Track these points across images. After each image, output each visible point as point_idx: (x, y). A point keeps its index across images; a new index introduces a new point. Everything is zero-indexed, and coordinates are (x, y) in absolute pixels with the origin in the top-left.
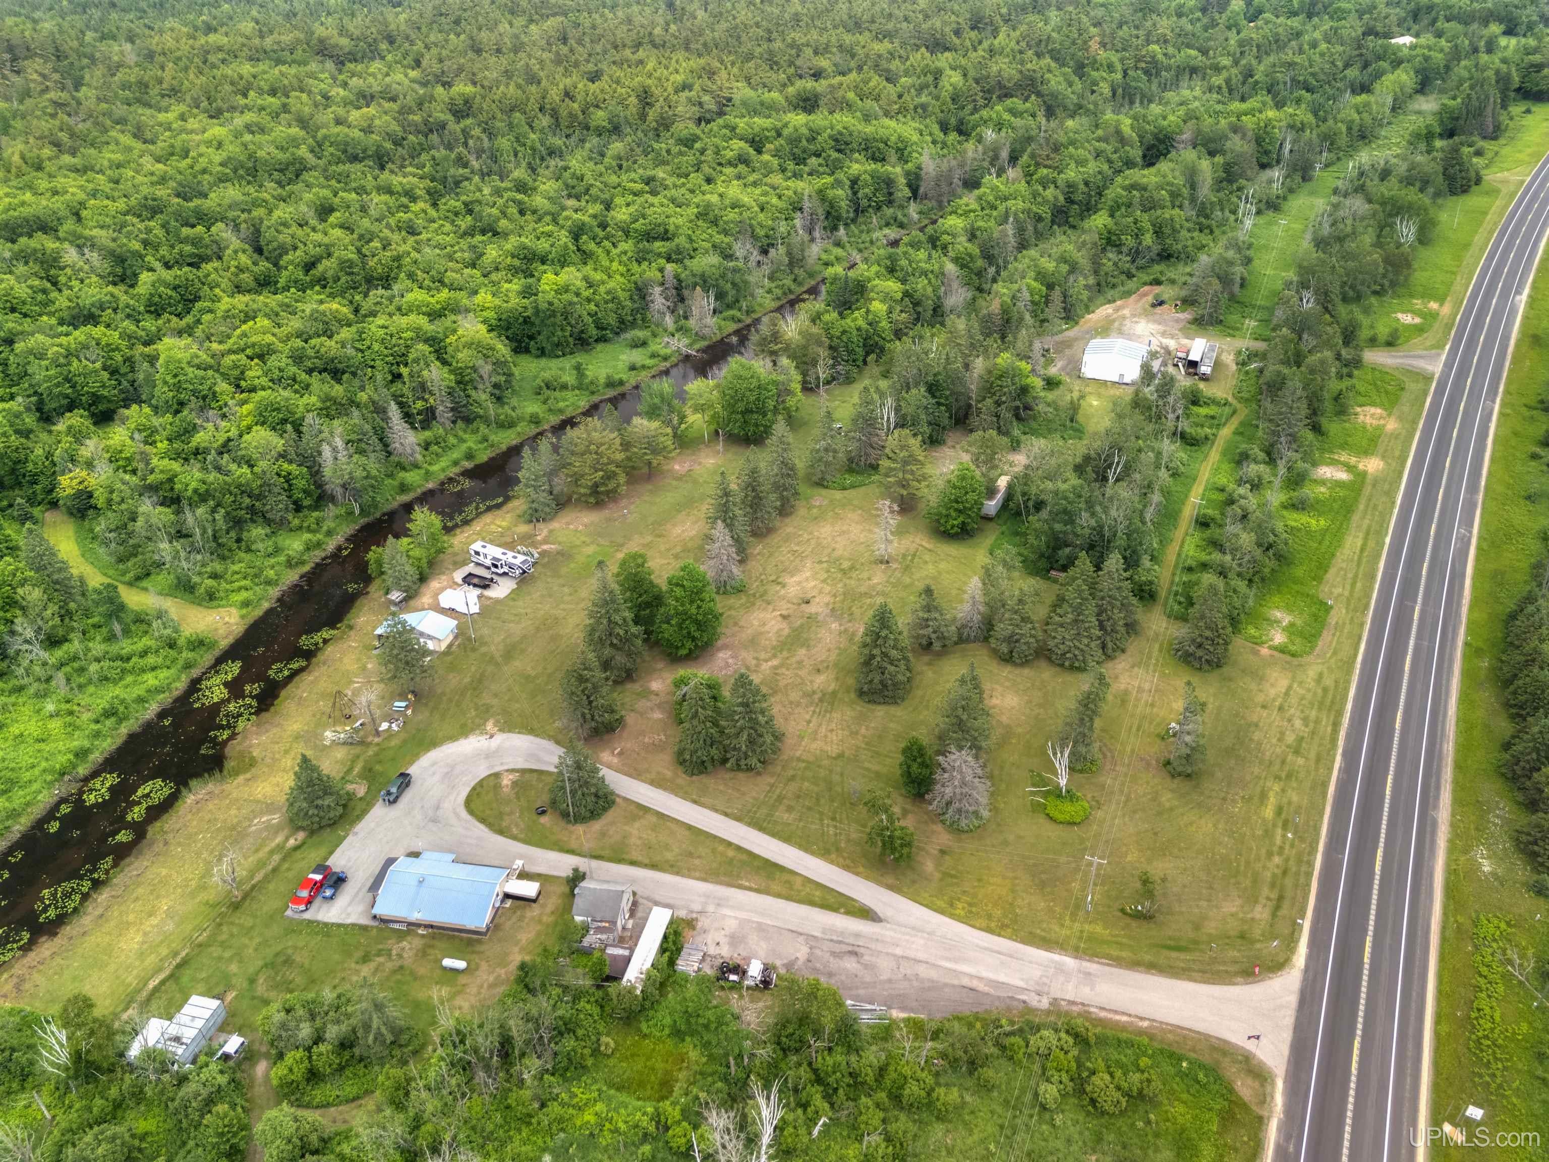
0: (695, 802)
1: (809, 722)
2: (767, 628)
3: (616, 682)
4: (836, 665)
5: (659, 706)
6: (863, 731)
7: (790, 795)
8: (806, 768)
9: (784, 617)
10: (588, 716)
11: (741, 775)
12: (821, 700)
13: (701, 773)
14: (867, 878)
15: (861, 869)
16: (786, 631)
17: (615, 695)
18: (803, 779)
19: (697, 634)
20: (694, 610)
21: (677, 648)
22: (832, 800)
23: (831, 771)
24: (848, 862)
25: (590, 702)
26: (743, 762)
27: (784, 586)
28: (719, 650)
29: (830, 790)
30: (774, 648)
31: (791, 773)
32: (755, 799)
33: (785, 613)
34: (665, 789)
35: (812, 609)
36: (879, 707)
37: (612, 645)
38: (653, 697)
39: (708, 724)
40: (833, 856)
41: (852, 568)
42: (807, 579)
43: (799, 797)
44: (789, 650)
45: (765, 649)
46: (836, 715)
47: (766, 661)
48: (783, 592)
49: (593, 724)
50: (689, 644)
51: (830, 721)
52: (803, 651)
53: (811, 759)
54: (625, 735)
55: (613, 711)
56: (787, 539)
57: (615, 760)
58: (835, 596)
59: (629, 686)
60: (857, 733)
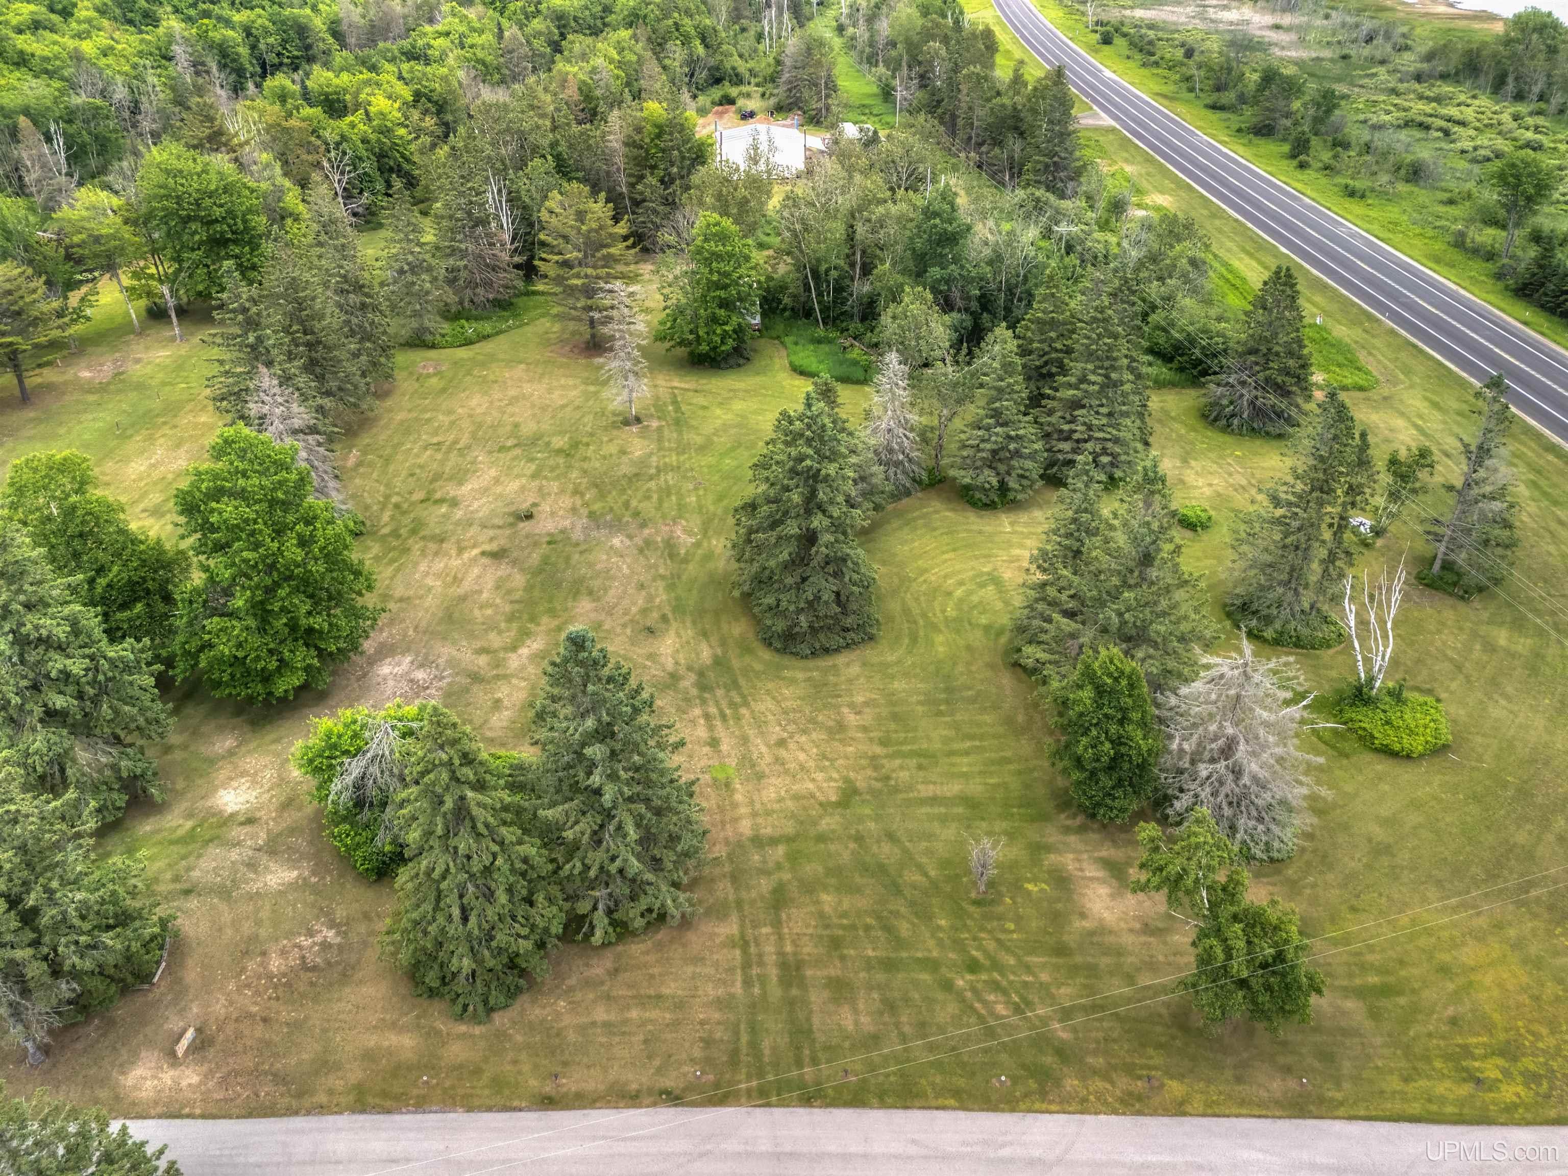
0: (548, 1103)
1: (714, 743)
2: (467, 585)
3: (103, 832)
4: (679, 608)
5: (272, 848)
6: (852, 719)
7: (808, 949)
8: (794, 858)
9: (497, 556)
10: (35, 970)
11: (636, 949)
12: (703, 686)
13: (513, 993)
14: (1212, 1111)
15: (1175, 1088)
16: (519, 580)
17: (117, 860)
18: (810, 888)
19: (317, 622)
20: (293, 552)
21: (266, 678)
22: (927, 916)
23: (859, 839)
24: (1123, 1083)
25: (29, 917)
26: (633, 914)
27: (454, 503)
28: (373, 661)
29: (896, 889)
30: (511, 618)
31: (765, 885)
32: (720, 1004)
33: (493, 547)
34: (421, 1105)
35: (545, 525)
36: (841, 659)
37: (51, 716)
38: (238, 832)
39: (509, 834)
40: (1071, 1083)
41: (575, 445)
42: (497, 481)
43: (835, 944)
44: (552, 613)
45: (490, 626)
46: (765, 705)
47: (514, 648)
48: (459, 514)
49: (65, 989)
50: (302, 657)
51: (760, 724)
52: (585, 605)
53: (789, 828)
54: (191, 974)
55: (123, 919)
56: (407, 429)
57: (190, 1077)
58: (576, 492)
59: (146, 827)
60: (841, 727)
